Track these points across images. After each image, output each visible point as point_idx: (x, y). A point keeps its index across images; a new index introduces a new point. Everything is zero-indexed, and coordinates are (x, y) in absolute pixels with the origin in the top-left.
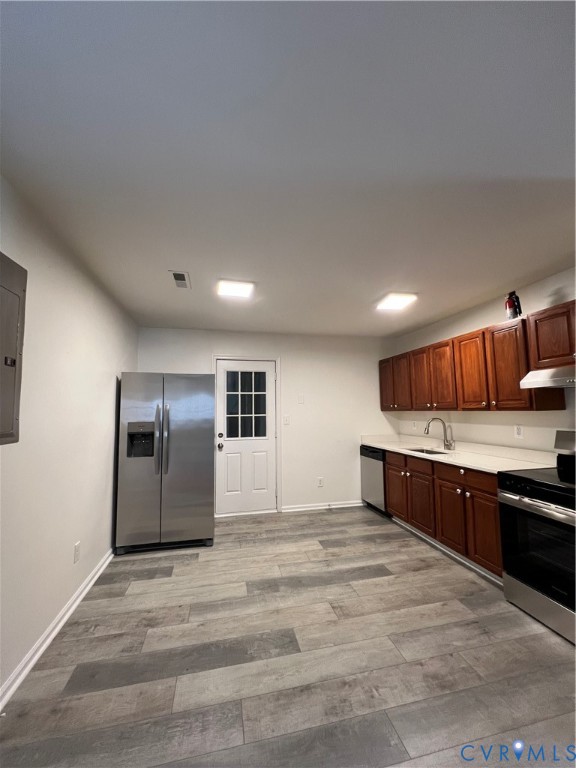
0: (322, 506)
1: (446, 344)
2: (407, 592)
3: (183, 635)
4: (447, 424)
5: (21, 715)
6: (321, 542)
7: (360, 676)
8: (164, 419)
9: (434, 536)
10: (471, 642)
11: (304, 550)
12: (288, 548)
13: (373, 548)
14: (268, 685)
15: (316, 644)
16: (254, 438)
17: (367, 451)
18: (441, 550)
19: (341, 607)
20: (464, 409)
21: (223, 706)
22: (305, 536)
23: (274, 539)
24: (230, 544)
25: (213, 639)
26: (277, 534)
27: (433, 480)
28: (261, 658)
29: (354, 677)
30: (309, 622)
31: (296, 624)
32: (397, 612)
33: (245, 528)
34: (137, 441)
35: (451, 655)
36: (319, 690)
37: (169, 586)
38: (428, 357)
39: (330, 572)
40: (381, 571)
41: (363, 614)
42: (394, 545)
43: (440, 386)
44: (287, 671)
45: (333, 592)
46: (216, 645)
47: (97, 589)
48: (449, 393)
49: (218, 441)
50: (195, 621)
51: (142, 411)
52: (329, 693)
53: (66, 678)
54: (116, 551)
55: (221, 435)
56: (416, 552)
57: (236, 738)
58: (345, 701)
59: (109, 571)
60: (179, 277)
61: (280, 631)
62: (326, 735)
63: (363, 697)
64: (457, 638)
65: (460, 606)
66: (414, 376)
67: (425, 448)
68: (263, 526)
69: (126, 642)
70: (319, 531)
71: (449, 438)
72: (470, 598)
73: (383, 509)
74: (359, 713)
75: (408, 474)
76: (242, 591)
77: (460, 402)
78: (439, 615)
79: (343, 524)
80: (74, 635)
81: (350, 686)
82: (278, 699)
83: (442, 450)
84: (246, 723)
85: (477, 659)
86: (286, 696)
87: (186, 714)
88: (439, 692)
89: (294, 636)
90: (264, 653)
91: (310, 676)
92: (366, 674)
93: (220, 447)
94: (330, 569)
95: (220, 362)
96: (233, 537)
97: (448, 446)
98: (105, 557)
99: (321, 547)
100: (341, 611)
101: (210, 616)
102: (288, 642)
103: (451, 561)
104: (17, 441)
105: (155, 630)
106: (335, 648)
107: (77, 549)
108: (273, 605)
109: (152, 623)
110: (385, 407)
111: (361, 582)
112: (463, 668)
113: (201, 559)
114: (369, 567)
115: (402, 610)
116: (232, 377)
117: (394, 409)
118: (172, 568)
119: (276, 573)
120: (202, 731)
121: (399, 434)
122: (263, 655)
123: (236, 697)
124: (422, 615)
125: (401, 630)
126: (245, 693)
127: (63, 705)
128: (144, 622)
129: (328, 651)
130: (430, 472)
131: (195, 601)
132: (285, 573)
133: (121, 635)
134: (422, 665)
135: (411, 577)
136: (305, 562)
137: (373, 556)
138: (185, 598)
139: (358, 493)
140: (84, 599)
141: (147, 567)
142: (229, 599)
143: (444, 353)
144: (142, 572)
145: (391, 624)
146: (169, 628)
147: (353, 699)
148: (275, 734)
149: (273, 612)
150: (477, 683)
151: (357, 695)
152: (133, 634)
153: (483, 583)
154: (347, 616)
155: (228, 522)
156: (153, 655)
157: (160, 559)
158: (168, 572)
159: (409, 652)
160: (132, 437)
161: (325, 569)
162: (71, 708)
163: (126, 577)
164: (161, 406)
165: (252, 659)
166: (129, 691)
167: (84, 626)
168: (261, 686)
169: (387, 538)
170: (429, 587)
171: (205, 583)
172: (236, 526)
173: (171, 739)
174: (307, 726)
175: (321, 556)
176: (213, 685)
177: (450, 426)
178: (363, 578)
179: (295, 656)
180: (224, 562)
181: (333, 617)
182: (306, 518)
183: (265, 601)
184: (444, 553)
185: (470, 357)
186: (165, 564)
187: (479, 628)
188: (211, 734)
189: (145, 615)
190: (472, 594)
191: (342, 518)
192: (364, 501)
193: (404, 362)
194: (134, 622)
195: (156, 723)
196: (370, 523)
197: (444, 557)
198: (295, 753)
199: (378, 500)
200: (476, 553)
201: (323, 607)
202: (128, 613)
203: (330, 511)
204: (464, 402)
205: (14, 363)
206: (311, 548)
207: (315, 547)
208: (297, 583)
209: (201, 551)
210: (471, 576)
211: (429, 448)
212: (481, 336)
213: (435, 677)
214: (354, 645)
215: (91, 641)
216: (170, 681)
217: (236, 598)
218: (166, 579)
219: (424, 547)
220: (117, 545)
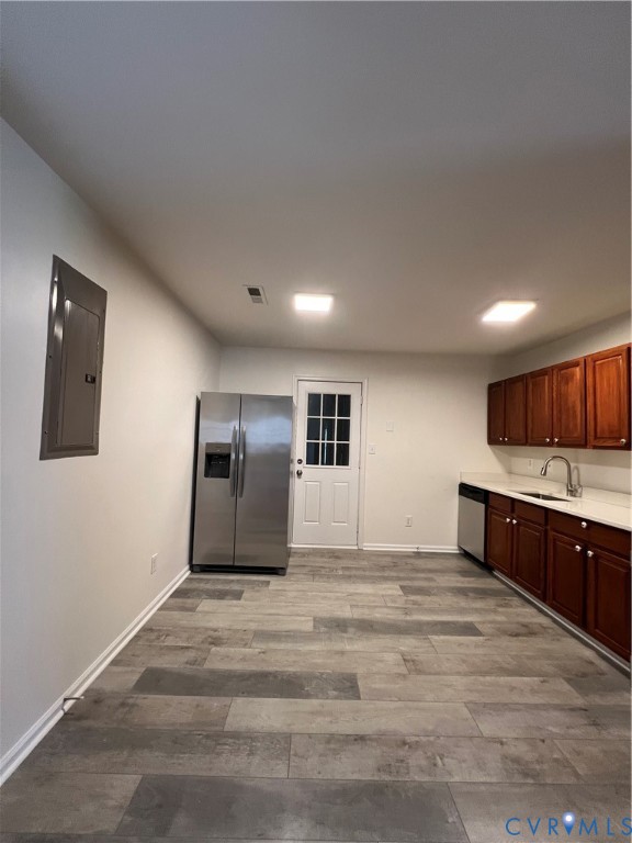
0: (410, 548)
1: (575, 364)
2: (498, 659)
3: (244, 659)
4: (572, 465)
5: (97, 702)
6: (401, 587)
7: (424, 739)
8: (240, 441)
9: (544, 599)
10: (572, 731)
11: (381, 593)
12: (365, 589)
13: (462, 602)
14: (320, 725)
15: (379, 695)
16: (335, 466)
17: (466, 490)
18: (551, 617)
19: (413, 661)
20: (595, 447)
21: (271, 737)
22: (386, 579)
23: (350, 577)
24: (302, 576)
25: (271, 669)
26: (353, 572)
27: (546, 531)
28: (318, 698)
29: (417, 739)
30: (375, 670)
31: (360, 671)
32: (481, 679)
33: (319, 562)
34: (215, 462)
35: (543, 741)
36: (374, 744)
37: (236, 610)
38: (551, 381)
39: (407, 622)
40: (470, 630)
41: (438, 674)
42: (491, 603)
43: (564, 417)
44: (344, 717)
45: (408, 644)
46: (275, 675)
47: (173, 601)
48: (576, 425)
49: (296, 467)
50: (258, 647)
51: (220, 433)
52: (385, 749)
53: (136, 677)
54: (193, 568)
55: (300, 461)
56: (518, 615)
57: (281, 770)
58: (402, 761)
59: (184, 586)
60: (254, 292)
61: (342, 674)
62: (375, 791)
63: (424, 763)
64: (554, 723)
65: (566, 687)
66: (531, 404)
67: (541, 492)
68: (339, 561)
69: (191, 655)
70: (402, 575)
71: (574, 482)
72: (580, 679)
73: (482, 560)
74: (416, 778)
75: (515, 522)
76: (309, 626)
77: (591, 437)
78: (533, 692)
79: (430, 571)
80: (147, 640)
81: (410, 747)
82: (328, 742)
83: (564, 496)
84: (292, 758)
85: (579, 753)
86: (339, 741)
87: (236, 735)
88: (518, 779)
89: (356, 683)
90: (321, 693)
91: (367, 727)
92: (432, 739)
93: (299, 474)
94: (408, 618)
95: (302, 384)
96: (307, 569)
97: (572, 492)
98: (182, 573)
99: (401, 593)
100: (412, 665)
101: (273, 645)
102: (348, 686)
103: (560, 631)
104: (96, 453)
105: (218, 649)
106: (399, 704)
107: (154, 561)
108: (339, 646)
109: (216, 642)
110: (493, 440)
111: (442, 637)
112: (556, 760)
113: (271, 587)
114: (453, 623)
115: (488, 678)
116: (314, 399)
117: (504, 443)
118: (242, 592)
119: (346, 613)
120: (249, 755)
121: (510, 472)
122: (320, 695)
123: (285, 729)
124: (512, 689)
125: (484, 700)
126: (298, 727)
127: (131, 701)
128: (210, 640)
129: (393, 705)
130: (542, 522)
131: (260, 628)
132: (357, 614)
133: (187, 648)
134: (502, 743)
135: (505, 642)
136: (380, 607)
137: (462, 611)
138: (251, 624)
139: (455, 539)
140: (160, 609)
141: (220, 587)
142: (294, 631)
143: (573, 375)
144: (214, 591)
145: (471, 691)
146: (232, 650)
147: (412, 762)
148: (320, 777)
149: (337, 653)
150: (572, 780)
151: (417, 759)
152: (198, 649)
153: (603, 665)
154: (419, 672)
155: (305, 554)
156: (212, 672)
157: (233, 581)
158: (238, 595)
159: (488, 726)
160: (209, 457)
161: (402, 617)
162: (137, 705)
163: (200, 594)
164: (237, 428)
165: (308, 696)
166: (188, 700)
167: (156, 634)
168: (313, 725)
169: (483, 593)
170: (529, 658)
171: (273, 611)
172: (312, 558)
173: (219, 754)
174: (355, 777)
175: (400, 603)
176: (266, 714)
177: (577, 468)
178: (445, 634)
179: (354, 703)
180: (295, 594)
181: (403, 670)
182: (389, 559)
183: (330, 639)
184: (555, 621)
185: (608, 381)
186: (236, 587)
187: (589, 717)
188: (256, 760)
189: (211, 633)
190: (584, 675)
191: (431, 564)
192: (460, 548)
193: (520, 387)
194: (199, 638)
195: (207, 737)
196: (464, 573)
197: (555, 626)
198: (338, 801)
199: (477, 548)
200: (596, 627)
201: (391, 657)
202: (197, 629)
203: (418, 555)
204: (596, 437)
205: (94, 380)
206: (390, 592)
207: (395, 592)
208: (367, 627)
209: (273, 579)
210: (589, 654)
211: (546, 493)
212: (624, 354)
213: (516, 760)
214: (421, 704)
215: (161, 648)
216: (226, 700)
217: (301, 632)
218: (235, 602)
219: (530, 610)
220: (194, 562)
